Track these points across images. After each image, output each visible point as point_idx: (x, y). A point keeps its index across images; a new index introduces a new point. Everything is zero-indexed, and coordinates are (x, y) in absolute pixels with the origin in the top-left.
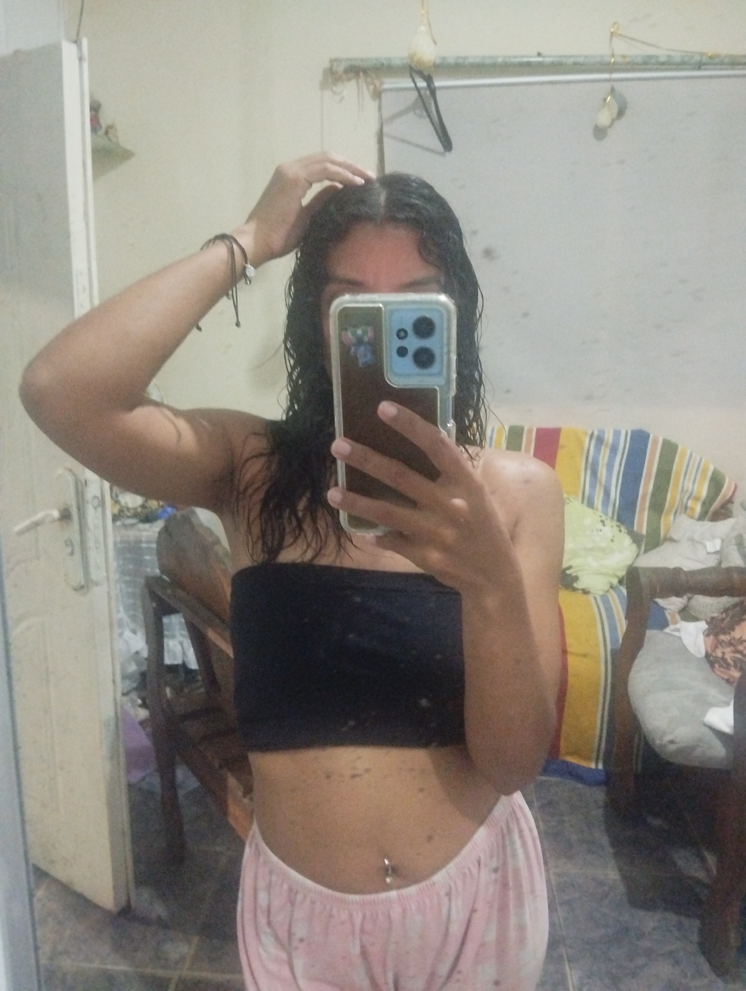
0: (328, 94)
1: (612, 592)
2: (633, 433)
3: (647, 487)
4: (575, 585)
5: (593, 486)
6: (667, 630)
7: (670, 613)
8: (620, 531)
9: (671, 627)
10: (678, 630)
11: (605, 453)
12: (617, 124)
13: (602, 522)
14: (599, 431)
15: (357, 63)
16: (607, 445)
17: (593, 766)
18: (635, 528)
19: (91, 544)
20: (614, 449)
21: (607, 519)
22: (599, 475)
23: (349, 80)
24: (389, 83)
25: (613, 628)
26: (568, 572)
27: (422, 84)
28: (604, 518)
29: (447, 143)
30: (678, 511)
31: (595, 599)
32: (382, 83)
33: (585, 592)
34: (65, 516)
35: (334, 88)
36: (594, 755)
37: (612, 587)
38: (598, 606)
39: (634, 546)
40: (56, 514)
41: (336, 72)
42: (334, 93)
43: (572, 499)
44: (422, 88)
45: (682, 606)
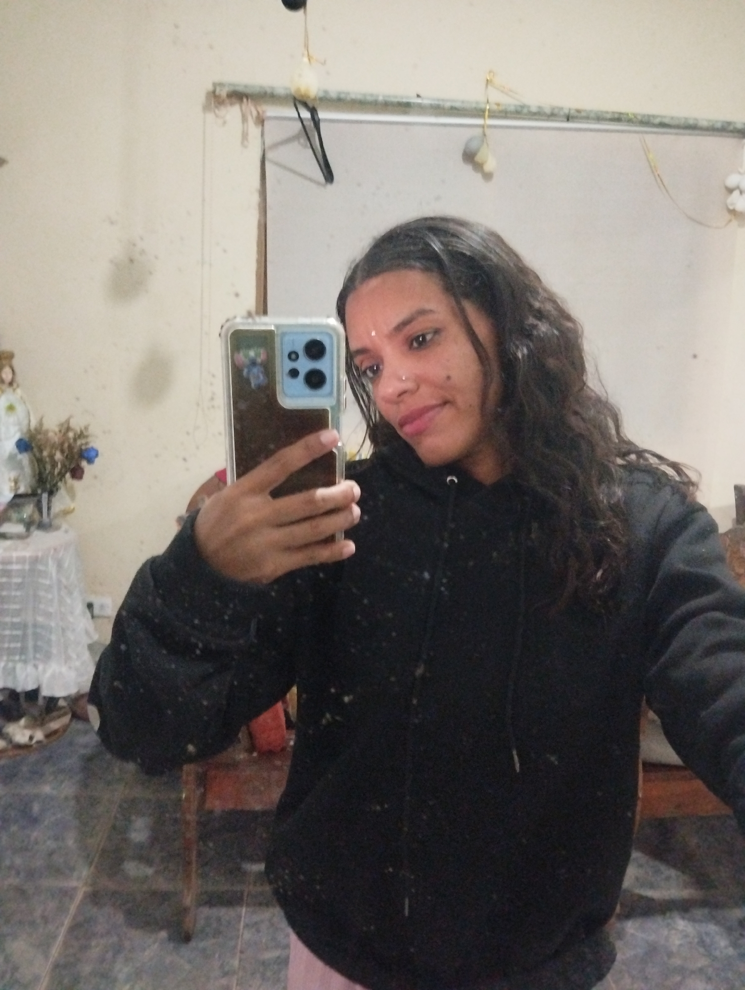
0: (210, 116)
15: (241, 89)
23: (232, 104)
24: (271, 111)
27: (306, 114)
29: (329, 176)
32: (265, 111)
35: (217, 111)
41: (219, 96)
42: (217, 116)
44: (306, 119)
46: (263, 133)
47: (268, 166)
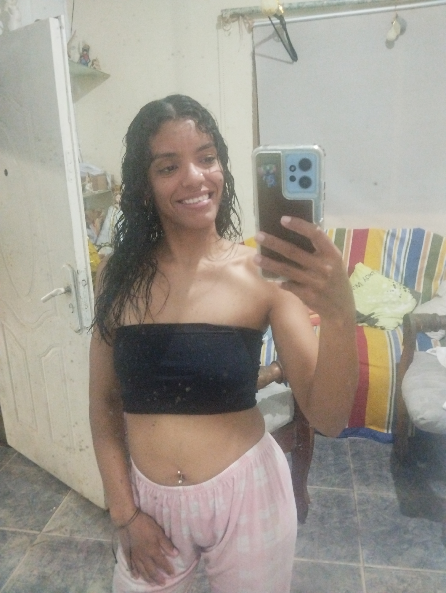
0: (221, 31)
1: (399, 328)
2: (414, 230)
3: (423, 264)
4: (376, 324)
5: (389, 264)
6: (428, 351)
7: (434, 341)
8: (405, 291)
9: (431, 350)
10: (435, 352)
11: (397, 243)
14: (393, 230)
15: (237, 11)
16: (397, 239)
17: (385, 431)
18: (416, 289)
19: (83, 306)
20: (402, 241)
22: (393, 256)
23: (234, 22)
24: (258, 22)
25: (397, 350)
26: (372, 317)
28: (395, 283)
29: (294, 56)
30: (443, 278)
31: (388, 332)
32: (254, 22)
33: (382, 328)
34: (68, 291)
35: (225, 27)
36: (386, 425)
37: (399, 325)
38: (389, 336)
39: (414, 300)
40: (63, 290)
41: (225, 18)
42: (225, 30)
43: (375, 272)
45: (442, 337)
46: (253, 37)
47: (257, 58)
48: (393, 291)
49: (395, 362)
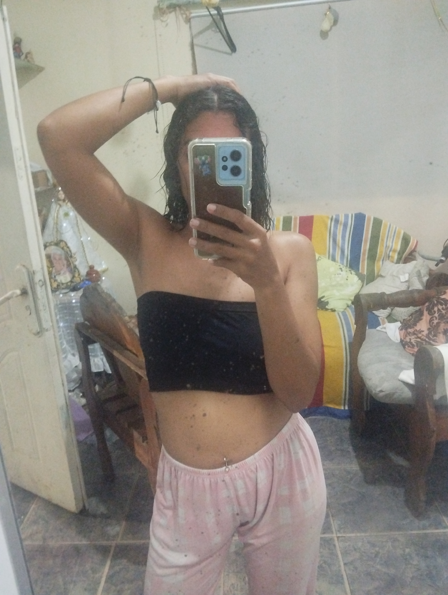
0: (158, 22)
1: (348, 309)
2: (355, 214)
3: (365, 246)
4: (327, 307)
5: (334, 249)
6: (378, 328)
7: (381, 319)
8: (351, 273)
9: (381, 327)
10: (385, 328)
11: (340, 228)
12: (334, 28)
13: (341, 269)
14: (336, 216)
15: (174, 2)
16: (341, 224)
17: (343, 408)
18: (360, 271)
19: (41, 307)
20: (345, 225)
21: (343, 267)
22: (337, 241)
23: (170, 12)
24: (195, 13)
25: (349, 330)
26: (322, 300)
27: (214, 12)
28: (342, 266)
29: (233, 47)
30: (385, 258)
31: (338, 314)
32: (191, 13)
33: (333, 310)
34: (24, 293)
35: (162, 18)
36: (343, 402)
37: (348, 306)
38: (340, 318)
39: (360, 281)
40: (18, 292)
41: (162, 9)
42: (162, 21)
43: (322, 257)
44: (215, 15)
45: (388, 314)
46: (190, 27)
47: (196, 49)
48: (340, 274)
49: (347, 342)
